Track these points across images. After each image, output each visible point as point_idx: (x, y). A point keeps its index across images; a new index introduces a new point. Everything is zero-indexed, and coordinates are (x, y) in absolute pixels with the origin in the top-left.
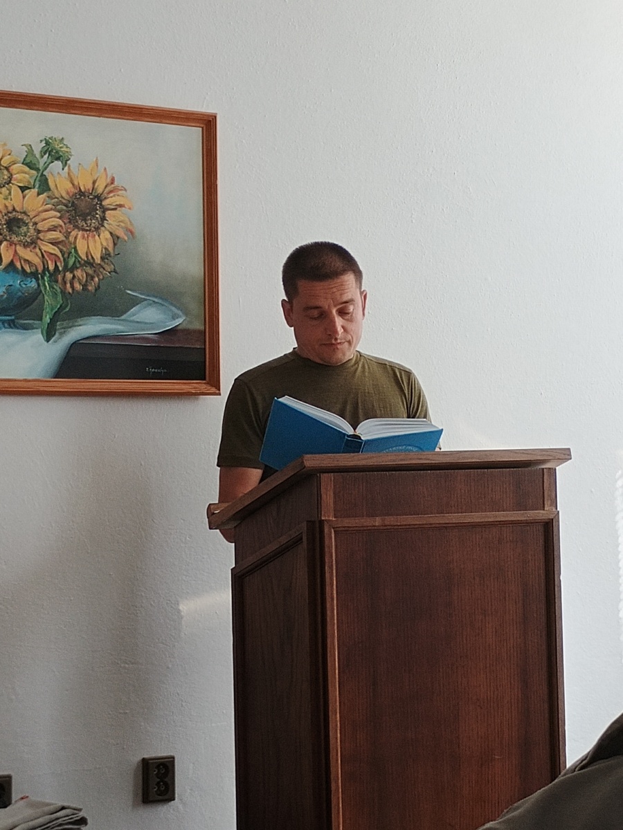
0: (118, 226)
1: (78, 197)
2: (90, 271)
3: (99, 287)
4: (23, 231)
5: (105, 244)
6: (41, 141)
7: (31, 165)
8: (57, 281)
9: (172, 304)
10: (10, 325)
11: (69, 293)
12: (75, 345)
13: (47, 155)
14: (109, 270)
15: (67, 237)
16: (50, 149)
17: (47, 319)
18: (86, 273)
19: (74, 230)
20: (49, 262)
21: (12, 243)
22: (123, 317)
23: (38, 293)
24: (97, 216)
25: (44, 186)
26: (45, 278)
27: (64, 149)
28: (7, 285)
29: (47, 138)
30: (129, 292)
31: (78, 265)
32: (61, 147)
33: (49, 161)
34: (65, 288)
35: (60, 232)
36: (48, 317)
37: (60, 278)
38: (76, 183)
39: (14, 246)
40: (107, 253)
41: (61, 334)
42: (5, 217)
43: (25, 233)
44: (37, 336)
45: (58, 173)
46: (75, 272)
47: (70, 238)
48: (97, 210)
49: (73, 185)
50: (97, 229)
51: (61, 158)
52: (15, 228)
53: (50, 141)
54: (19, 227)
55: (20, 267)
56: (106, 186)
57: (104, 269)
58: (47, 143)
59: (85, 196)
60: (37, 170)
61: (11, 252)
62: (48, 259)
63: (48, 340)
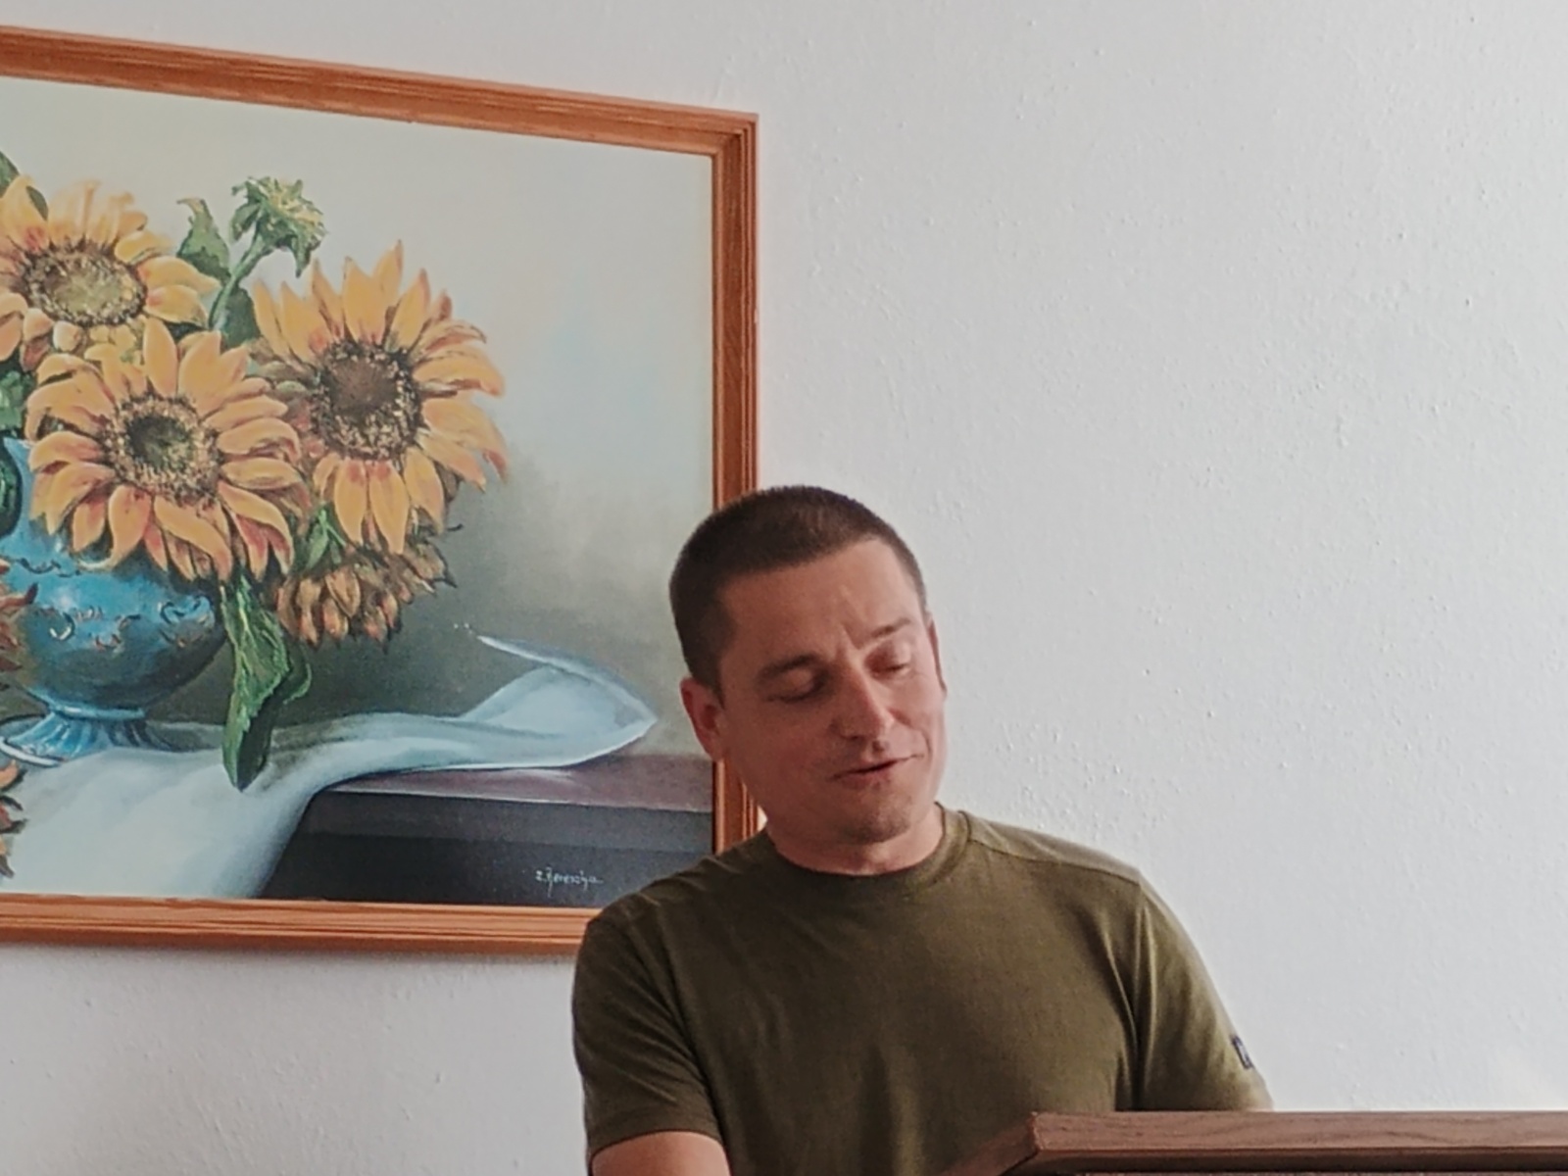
0: (459, 443)
1: (342, 355)
2: (374, 578)
3: (398, 624)
4: (175, 457)
5: (419, 500)
6: (235, 190)
7: (203, 262)
8: (273, 607)
9: (616, 680)
10: (131, 737)
11: (310, 642)
12: (324, 799)
13: (252, 231)
14: (431, 576)
15: (306, 476)
16: (260, 215)
17: (242, 719)
18: (360, 582)
19: (326, 453)
20: (252, 549)
21: (141, 492)
22: (469, 717)
23: (215, 642)
24: (398, 413)
25: (242, 321)
26: (239, 596)
27: (303, 214)
28: (123, 617)
29: (253, 182)
30: (488, 641)
31: (338, 560)
32: (292, 210)
33: (258, 249)
34: (298, 628)
35: (287, 459)
36: (244, 713)
37: (283, 595)
38: (336, 317)
39: (147, 498)
40: (426, 522)
41: (284, 766)
42: (123, 413)
43: (181, 460)
44: (211, 771)
45: (285, 286)
46: (329, 580)
47: (315, 477)
48: (397, 395)
49: (328, 320)
50: (396, 452)
51: (294, 242)
52: (151, 447)
53: (262, 189)
54: (165, 444)
55: (163, 563)
56: (426, 326)
57: (415, 572)
58: (254, 197)
59: (361, 354)
60: (223, 274)
61: (138, 516)
62: (246, 539)
63: (243, 780)
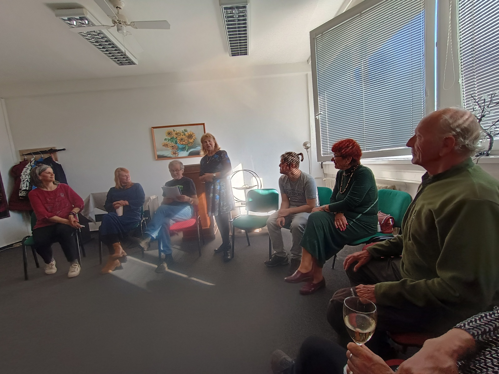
0: (194, 138)
3: (192, 145)
6: (184, 130)
8: (187, 145)
19: (189, 139)
22: (196, 148)
23: (185, 147)
24: (191, 137)
27: (187, 130)
31: (190, 143)
36: (187, 149)
38: (189, 134)
40: (193, 141)
41: (189, 151)
43: (183, 140)
44: (186, 152)
45: (186, 133)
55: (183, 144)
56: (192, 134)
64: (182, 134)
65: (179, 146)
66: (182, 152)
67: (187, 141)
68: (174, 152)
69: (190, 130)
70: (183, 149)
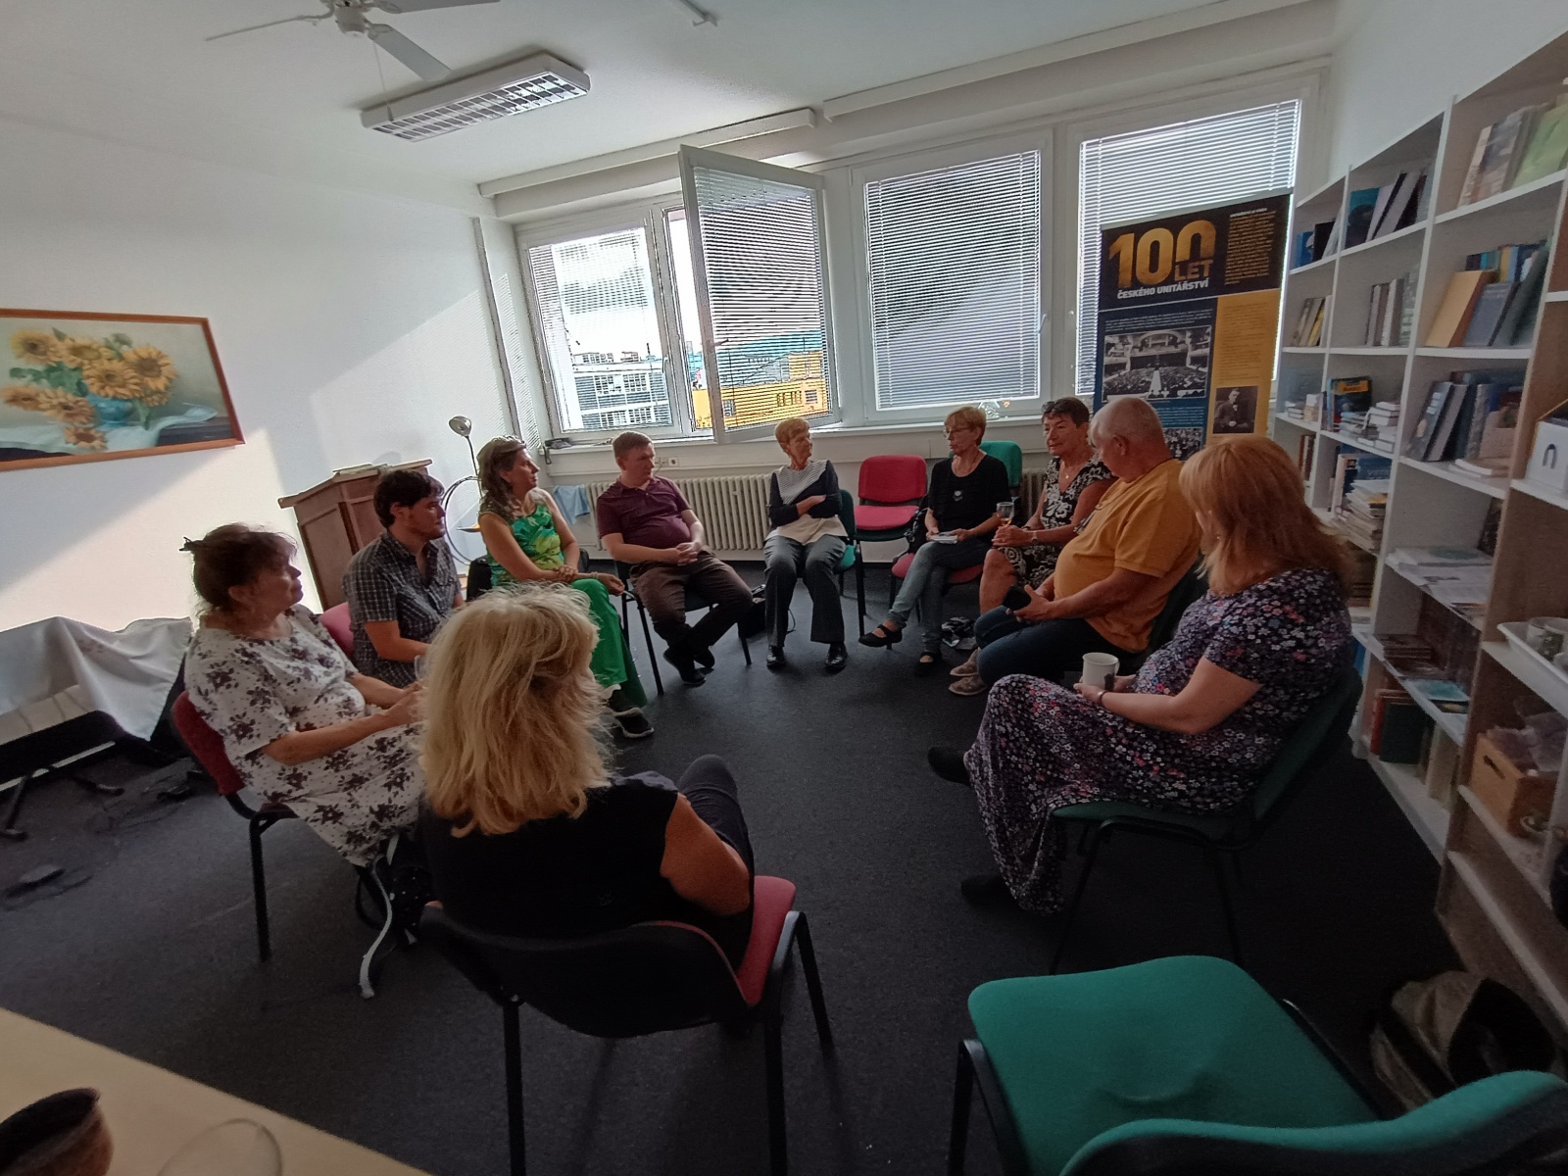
0: (169, 373)
1: (142, 361)
3: (167, 402)
5: (165, 383)
6: (113, 336)
7: (110, 347)
9: (209, 407)
10: (124, 425)
11: (152, 407)
12: (163, 430)
13: (118, 342)
14: (171, 394)
15: (142, 381)
16: (119, 339)
18: (158, 397)
19: (144, 377)
20: (136, 394)
22: (184, 415)
23: (134, 409)
24: (156, 370)
25: (121, 358)
26: (136, 401)
27: (128, 339)
28: (116, 406)
30: (184, 402)
31: (153, 393)
32: (125, 338)
33: (120, 345)
34: (149, 405)
35: (137, 379)
36: (143, 418)
37: (144, 400)
38: (139, 355)
39: (113, 387)
40: (167, 387)
41: (154, 426)
42: (103, 374)
43: (117, 380)
44: (141, 429)
45: (127, 351)
46: (152, 397)
48: (155, 367)
49: (136, 355)
50: (158, 376)
51: (126, 343)
52: (110, 379)
53: (119, 335)
54: (113, 378)
55: (119, 398)
56: (157, 355)
57: (168, 394)
58: (116, 336)
59: (146, 361)
60: (114, 350)
62: (134, 392)
63: (147, 429)
64: (106, 353)
65: (103, 405)
66: (124, 431)
67: (136, 384)
68: (81, 431)
69: (143, 336)
70: (125, 418)
